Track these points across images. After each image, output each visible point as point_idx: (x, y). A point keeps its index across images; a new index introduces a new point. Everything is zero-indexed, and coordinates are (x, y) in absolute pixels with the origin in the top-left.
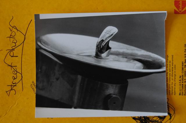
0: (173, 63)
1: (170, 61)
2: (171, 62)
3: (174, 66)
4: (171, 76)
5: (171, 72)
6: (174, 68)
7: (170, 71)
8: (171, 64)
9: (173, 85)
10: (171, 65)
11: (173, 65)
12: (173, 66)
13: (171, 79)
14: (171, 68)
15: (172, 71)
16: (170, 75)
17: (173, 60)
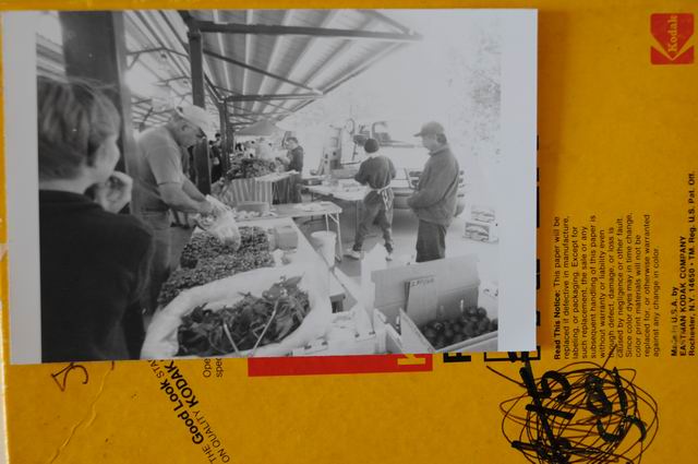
0: (647, 245)
1: (638, 238)
2: (643, 239)
3: (651, 255)
4: (643, 290)
5: (642, 277)
6: (652, 260)
7: (638, 273)
8: (642, 246)
9: (651, 322)
10: (643, 250)
11: (647, 251)
12: (647, 255)
13: (643, 301)
14: (642, 261)
15: (647, 271)
16: (638, 287)
17: (647, 234)
